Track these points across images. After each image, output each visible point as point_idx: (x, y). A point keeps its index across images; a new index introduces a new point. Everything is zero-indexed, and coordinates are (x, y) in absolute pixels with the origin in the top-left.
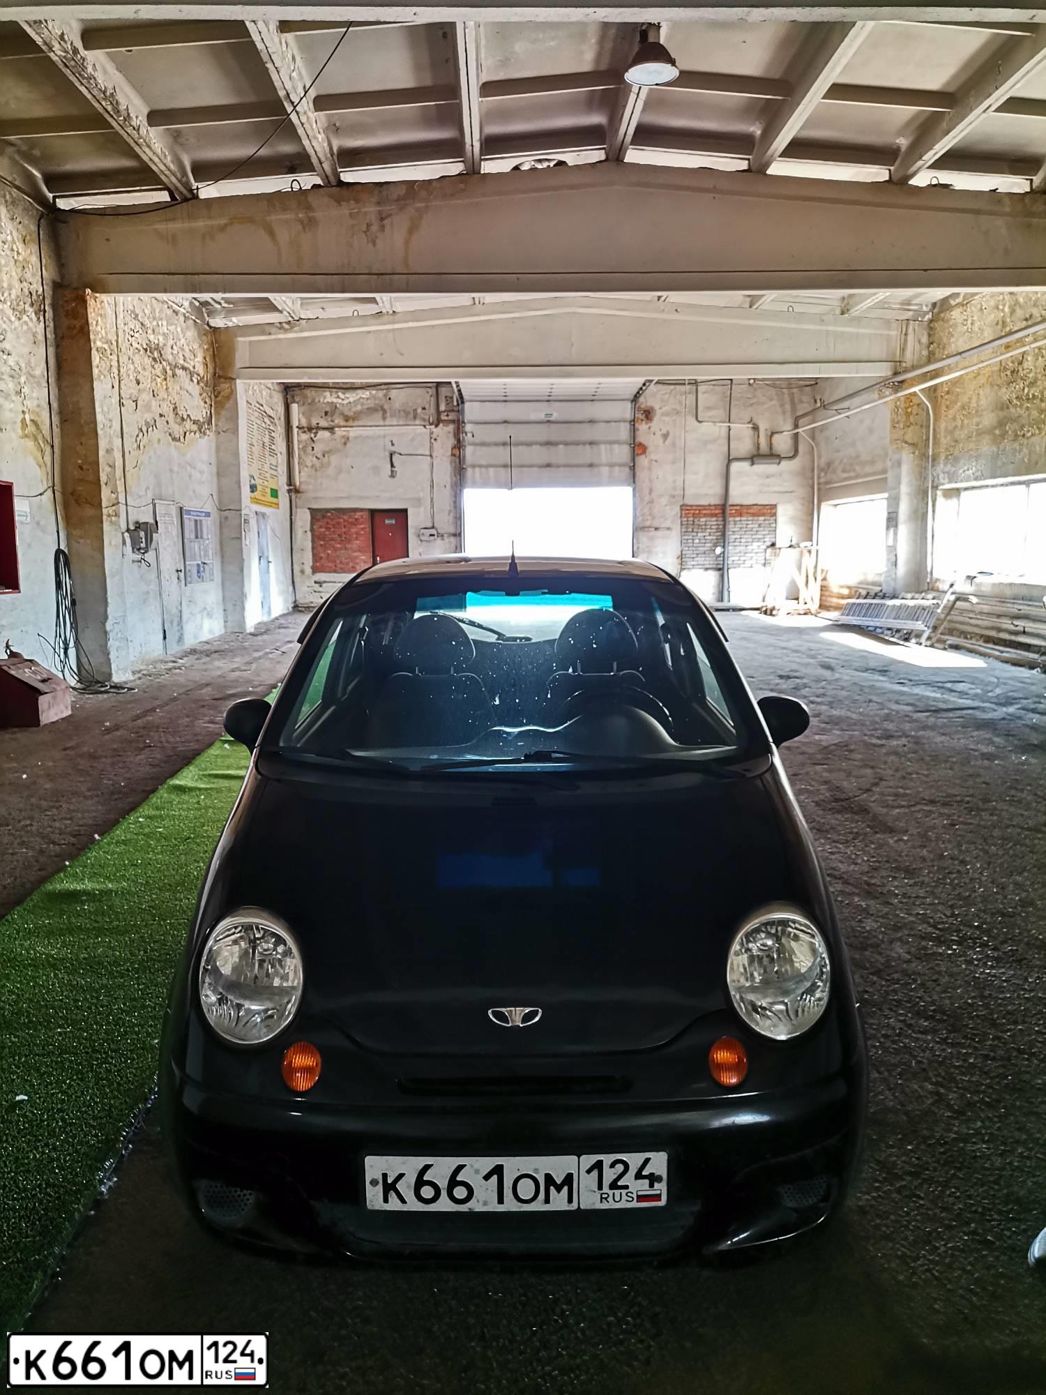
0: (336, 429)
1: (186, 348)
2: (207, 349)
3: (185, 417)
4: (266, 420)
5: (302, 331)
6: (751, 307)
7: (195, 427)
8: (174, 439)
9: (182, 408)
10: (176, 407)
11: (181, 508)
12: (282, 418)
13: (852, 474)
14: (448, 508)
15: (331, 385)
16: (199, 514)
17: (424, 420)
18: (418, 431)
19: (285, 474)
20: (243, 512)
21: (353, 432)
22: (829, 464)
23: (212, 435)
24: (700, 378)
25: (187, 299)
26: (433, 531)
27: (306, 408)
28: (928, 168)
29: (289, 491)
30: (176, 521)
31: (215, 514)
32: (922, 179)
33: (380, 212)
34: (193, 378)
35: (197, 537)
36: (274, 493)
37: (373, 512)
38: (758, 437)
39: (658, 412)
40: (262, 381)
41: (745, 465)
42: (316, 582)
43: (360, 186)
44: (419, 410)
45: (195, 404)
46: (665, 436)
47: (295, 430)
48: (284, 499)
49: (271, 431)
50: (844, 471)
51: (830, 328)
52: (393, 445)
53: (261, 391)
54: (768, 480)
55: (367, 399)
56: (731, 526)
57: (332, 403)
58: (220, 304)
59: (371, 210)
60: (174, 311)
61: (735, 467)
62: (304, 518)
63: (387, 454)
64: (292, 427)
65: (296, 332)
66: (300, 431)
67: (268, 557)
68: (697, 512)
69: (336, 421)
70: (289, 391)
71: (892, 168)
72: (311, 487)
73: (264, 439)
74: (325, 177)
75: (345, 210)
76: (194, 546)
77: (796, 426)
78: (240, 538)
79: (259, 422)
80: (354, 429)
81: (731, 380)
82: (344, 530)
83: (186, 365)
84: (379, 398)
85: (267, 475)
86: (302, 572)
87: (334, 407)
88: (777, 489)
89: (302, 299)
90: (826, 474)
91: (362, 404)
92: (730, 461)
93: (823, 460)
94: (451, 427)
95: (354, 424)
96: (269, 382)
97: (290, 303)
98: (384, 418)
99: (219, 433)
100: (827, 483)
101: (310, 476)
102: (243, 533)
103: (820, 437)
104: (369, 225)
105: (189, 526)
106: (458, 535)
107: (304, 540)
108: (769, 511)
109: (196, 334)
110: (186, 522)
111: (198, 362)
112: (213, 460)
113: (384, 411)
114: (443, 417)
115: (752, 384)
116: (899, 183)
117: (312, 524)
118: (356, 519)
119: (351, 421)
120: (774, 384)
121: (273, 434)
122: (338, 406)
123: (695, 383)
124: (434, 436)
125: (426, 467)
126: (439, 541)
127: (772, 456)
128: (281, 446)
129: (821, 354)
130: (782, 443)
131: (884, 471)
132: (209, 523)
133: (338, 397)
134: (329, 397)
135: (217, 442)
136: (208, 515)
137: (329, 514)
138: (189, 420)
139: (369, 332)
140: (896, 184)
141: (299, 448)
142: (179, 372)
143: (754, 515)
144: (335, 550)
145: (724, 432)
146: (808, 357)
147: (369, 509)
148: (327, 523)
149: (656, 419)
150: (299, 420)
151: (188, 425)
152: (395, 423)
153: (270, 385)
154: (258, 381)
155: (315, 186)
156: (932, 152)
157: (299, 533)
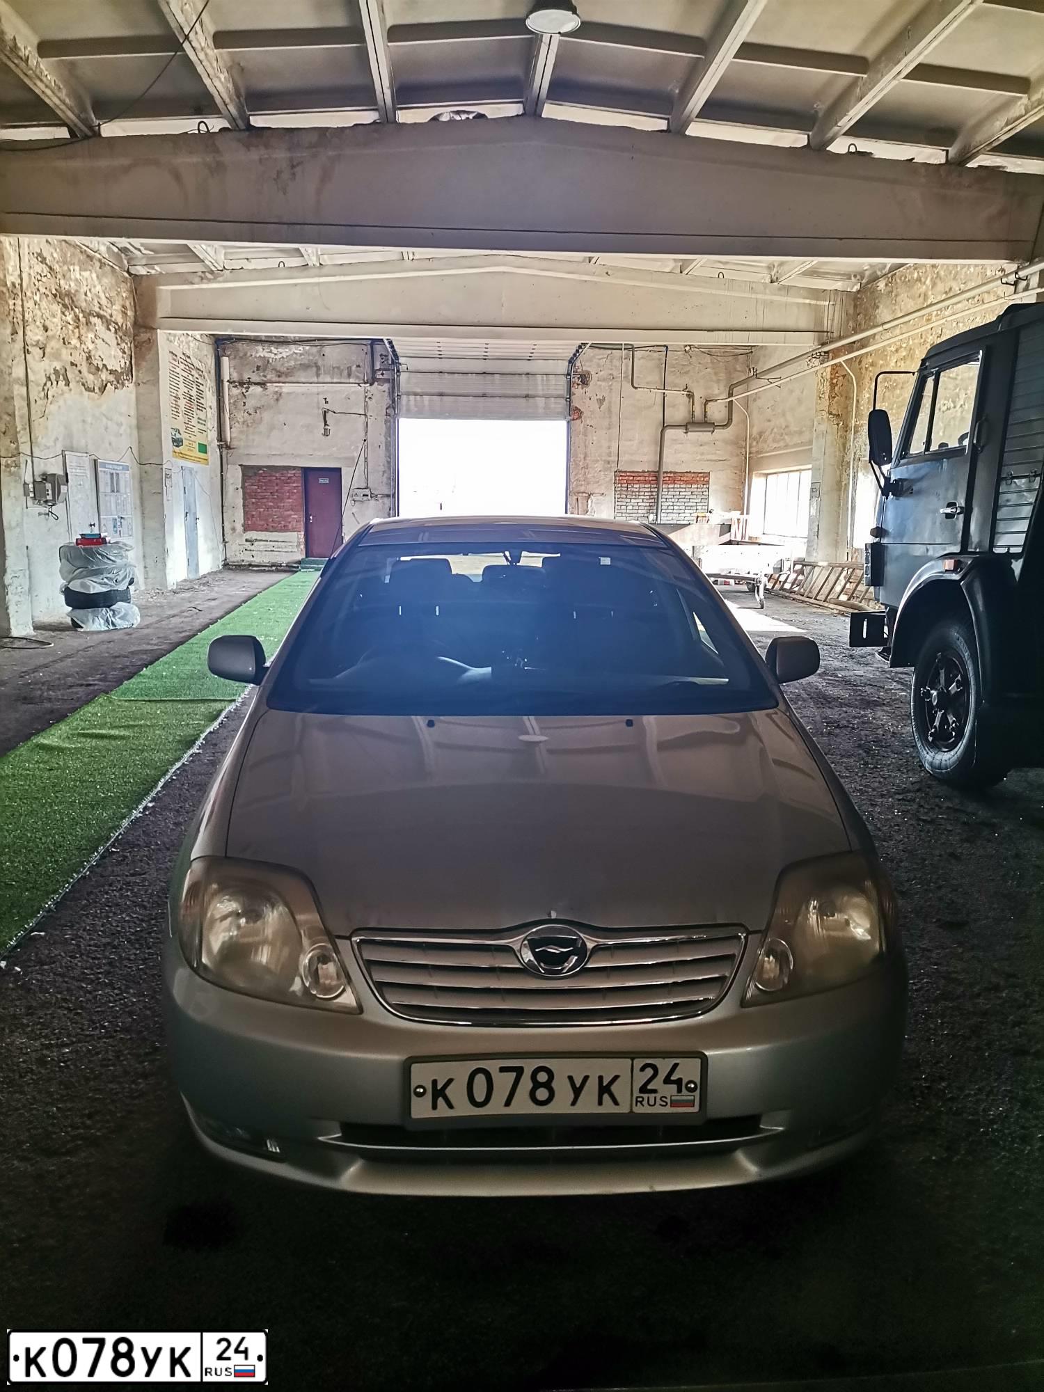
0: (268, 384)
1: (102, 295)
2: (126, 298)
3: (101, 367)
4: (194, 372)
5: (226, 281)
6: (681, 272)
7: (111, 378)
8: (88, 389)
9: (97, 357)
10: (90, 356)
11: (95, 461)
12: (213, 372)
13: (782, 444)
14: (382, 468)
15: (263, 339)
16: (115, 467)
17: (358, 377)
18: (353, 389)
19: (215, 428)
20: (164, 467)
21: (286, 388)
22: (761, 434)
23: (131, 385)
24: (636, 344)
25: (104, 244)
26: (367, 492)
27: (237, 360)
28: (844, 134)
29: (220, 447)
30: (89, 473)
31: (135, 468)
32: (840, 146)
33: (291, 159)
34: (110, 327)
35: (113, 491)
36: (203, 448)
37: (306, 471)
38: (693, 404)
39: (595, 377)
40: (190, 333)
41: (681, 431)
42: (247, 540)
43: (270, 131)
44: (354, 368)
45: (113, 354)
46: (601, 401)
47: (226, 384)
48: (214, 453)
49: (198, 384)
50: (774, 441)
51: (759, 296)
52: (326, 402)
53: (188, 343)
54: (702, 448)
55: (301, 355)
56: (664, 493)
57: (264, 357)
58: (139, 250)
59: (280, 155)
60: (88, 256)
61: (669, 433)
62: (235, 476)
63: (321, 412)
64: (223, 381)
65: (219, 282)
66: (231, 385)
67: (195, 513)
68: (631, 478)
69: (269, 377)
70: (221, 344)
71: (810, 133)
72: (242, 444)
73: (191, 393)
74: (232, 120)
75: (254, 155)
76: (108, 501)
77: (730, 395)
78: (161, 493)
79: (185, 374)
80: (287, 384)
81: (666, 347)
82: (276, 488)
83: (102, 312)
84: (312, 354)
85: (194, 429)
86: (234, 529)
87: (266, 361)
88: (709, 457)
89: (225, 247)
90: (757, 443)
91: (296, 360)
92: (664, 428)
93: (755, 431)
94: (386, 386)
95: (287, 380)
96: (197, 334)
97: (212, 253)
98: (318, 375)
99: (139, 384)
100: (757, 452)
101: (241, 432)
102: (165, 488)
103: (754, 406)
104: (279, 173)
105: (104, 479)
106: (393, 495)
107: (235, 497)
108: (701, 479)
109: (113, 281)
110: (100, 475)
111: (116, 310)
112: (133, 412)
113: (318, 368)
114: (379, 376)
115: (688, 350)
116: (817, 149)
117: (244, 481)
118: (289, 478)
119: (284, 376)
120: (709, 351)
121: (201, 388)
122: (271, 360)
123: (632, 348)
124: (369, 395)
125: (361, 427)
126: (373, 502)
127: (706, 424)
128: (210, 399)
129: (750, 323)
130: (716, 411)
131: (810, 442)
132: (128, 476)
133: (271, 352)
134: (261, 351)
135: (137, 393)
136: (126, 468)
137: (261, 472)
138: (104, 370)
139: (296, 285)
140: (814, 150)
141: (230, 403)
142: (94, 320)
143: (686, 482)
144: (269, 508)
145: (659, 400)
146: (739, 325)
147: (302, 468)
148: (259, 481)
149: (592, 383)
150: (230, 375)
151: (104, 375)
152: (329, 380)
153: (198, 337)
154: (185, 332)
155: (223, 130)
156: (846, 119)
157: (230, 489)
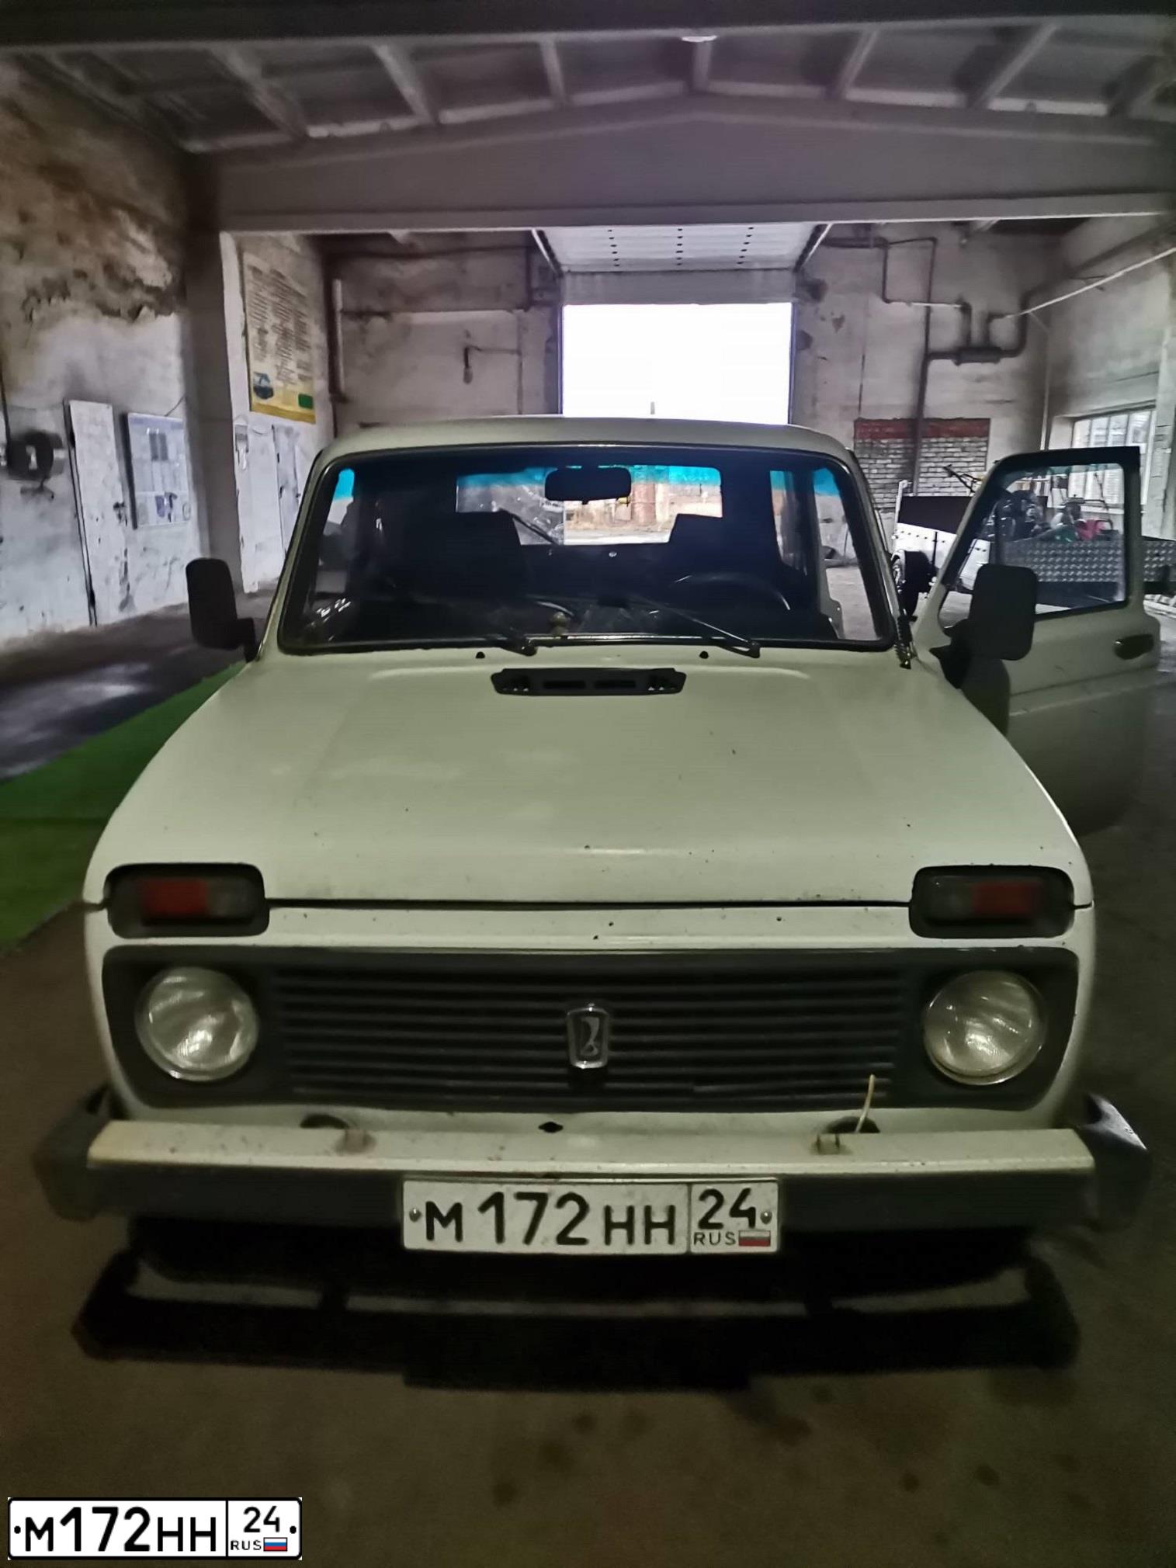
0: (393, 314)
4: (290, 298)
5: (310, 156)
6: (969, 106)
8: (107, 312)
11: (124, 415)
12: (320, 298)
16: (160, 424)
17: (510, 302)
18: (503, 317)
19: (327, 376)
20: (235, 424)
21: (417, 318)
22: (1069, 361)
23: (187, 312)
27: (355, 284)
29: (332, 399)
30: (113, 433)
34: (146, 225)
35: (155, 457)
36: (306, 401)
38: (970, 322)
39: (829, 287)
41: (948, 364)
44: (503, 286)
45: (151, 264)
46: (839, 322)
47: (339, 318)
48: (324, 410)
49: (299, 314)
50: (1090, 370)
52: (468, 337)
53: (281, 257)
54: (980, 384)
55: (434, 272)
56: (925, 452)
57: (391, 277)
61: (935, 366)
63: (461, 349)
64: (334, 310)
65: (302, 159)
66: (346, 317)
68: (878, 430)
69: (393, 304)
72: (361, 394)
73: (287, 325)
76: (150, 470)
77: (1024, 305)
79: (276, 300)
80: (418, 313)
81: (935, 241)
84: (450, 272)
85: (291, 375)
87: (391, 283)
88: (990, 398)
90: (1063, 374)
91: (428, 280)
92: (927, 358)
93: (1061, 355)
94: (546, 311)
95: (418, 308)
98: (457, 299)
100: (1062, 388)
101: (359, 379)
102: (236, 453)
103: (1057, 322)
105: (138, 441)
108: (978, 426)
110: (133, 435)
111: (156, 201)
113: (458, 289)
114: (537, 297)
119: (413, 302)
121: (304, 320)
122: (396, 281)
123: (885, 246)
124: (523, 324)
125: (513, 367)
127: (988, 350)
128: (316, 336)
130: (1004, 331)
132: (181, 437)
134: (383, 271)
138: (138, 287)
141: (345, 341)
142: (116, 211)
143: (956, 434)
145: (921, 314)
149: (826, 297)
150: (345, 303)
151: (137, 293)
152: (472, 305)
